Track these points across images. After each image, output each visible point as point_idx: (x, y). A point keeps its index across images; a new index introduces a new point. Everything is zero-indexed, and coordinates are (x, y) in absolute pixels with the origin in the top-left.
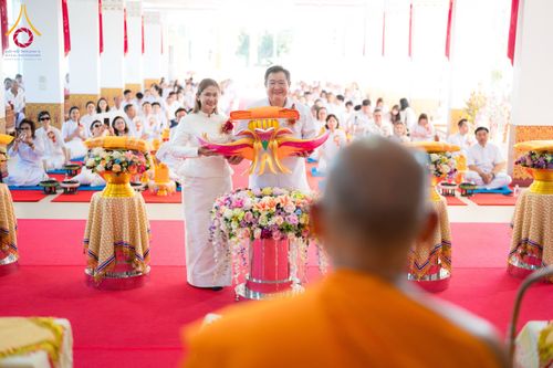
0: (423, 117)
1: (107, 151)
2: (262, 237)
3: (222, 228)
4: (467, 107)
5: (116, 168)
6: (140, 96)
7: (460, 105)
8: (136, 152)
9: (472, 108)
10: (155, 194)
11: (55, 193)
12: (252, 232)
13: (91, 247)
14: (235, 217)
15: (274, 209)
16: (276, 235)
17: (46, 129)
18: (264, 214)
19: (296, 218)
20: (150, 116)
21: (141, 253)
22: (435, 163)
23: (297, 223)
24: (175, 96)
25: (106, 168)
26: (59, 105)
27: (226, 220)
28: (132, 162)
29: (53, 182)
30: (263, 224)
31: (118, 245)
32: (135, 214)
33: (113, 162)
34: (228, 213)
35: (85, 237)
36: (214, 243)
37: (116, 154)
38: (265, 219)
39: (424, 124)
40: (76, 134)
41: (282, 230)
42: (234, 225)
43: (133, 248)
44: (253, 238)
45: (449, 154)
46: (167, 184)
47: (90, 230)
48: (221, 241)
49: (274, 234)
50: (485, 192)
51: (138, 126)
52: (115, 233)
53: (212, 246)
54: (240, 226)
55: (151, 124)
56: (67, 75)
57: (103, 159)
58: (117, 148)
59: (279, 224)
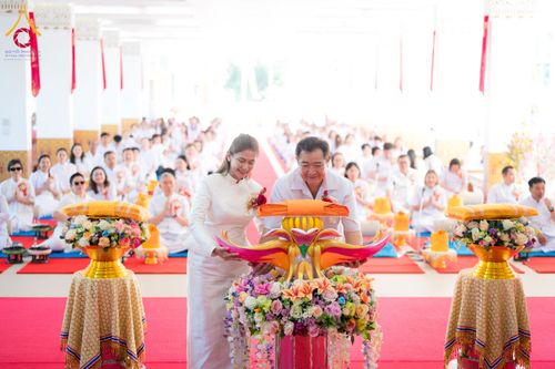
0: (454, 162)
1: (92, 220)
2: (294, 333)
3: (241, 320)
4: (508, 151)
5: (104, 241)
6: (118, 139)
7: (499, 148)
8: (128, 221)
9: (514, 151)
10: (142, 262)
11: (21, 262)
12: (282, 327)
13: (70, 343)
14: (259, 308)
15: (310, 297)
16: (313, 331)
17: (16, 180)
18: (297, 303)
19: (339, 308)
20: (132, 164)
21: (134, 350)
22: (509, 232)
23: (339, 314)
24: (158, 139)
25: (91, 243)
26: (26, 152)
27: (247, 310)
28: (123, 234)
29: (20, 248)
30: (296, 317)
31: (106, 340)
32: (126, 300)
33: (100, 234)
34: (250, 301)
35: (63, 330)
36: (230, 339)
37: (103, 224)
38: (298, 309)
39: (456, 171)
40: (46, 187)
41: (320, 324)
42: (258, 318)
43: (124, 343)
44: (283, 335)
45: (524, 219)
46: (157, 250)
47: (69, 320)
48: (238, 335)
49: (311, 329)
50: (542, 255)
51: (119, 177)
52: (101, 323)
53: (227, 343)
54: (266, 319)
55: (134, 173)
56: (34, 115)
57: (87, 230)
58: (104, 217)
59: (317, 316)
